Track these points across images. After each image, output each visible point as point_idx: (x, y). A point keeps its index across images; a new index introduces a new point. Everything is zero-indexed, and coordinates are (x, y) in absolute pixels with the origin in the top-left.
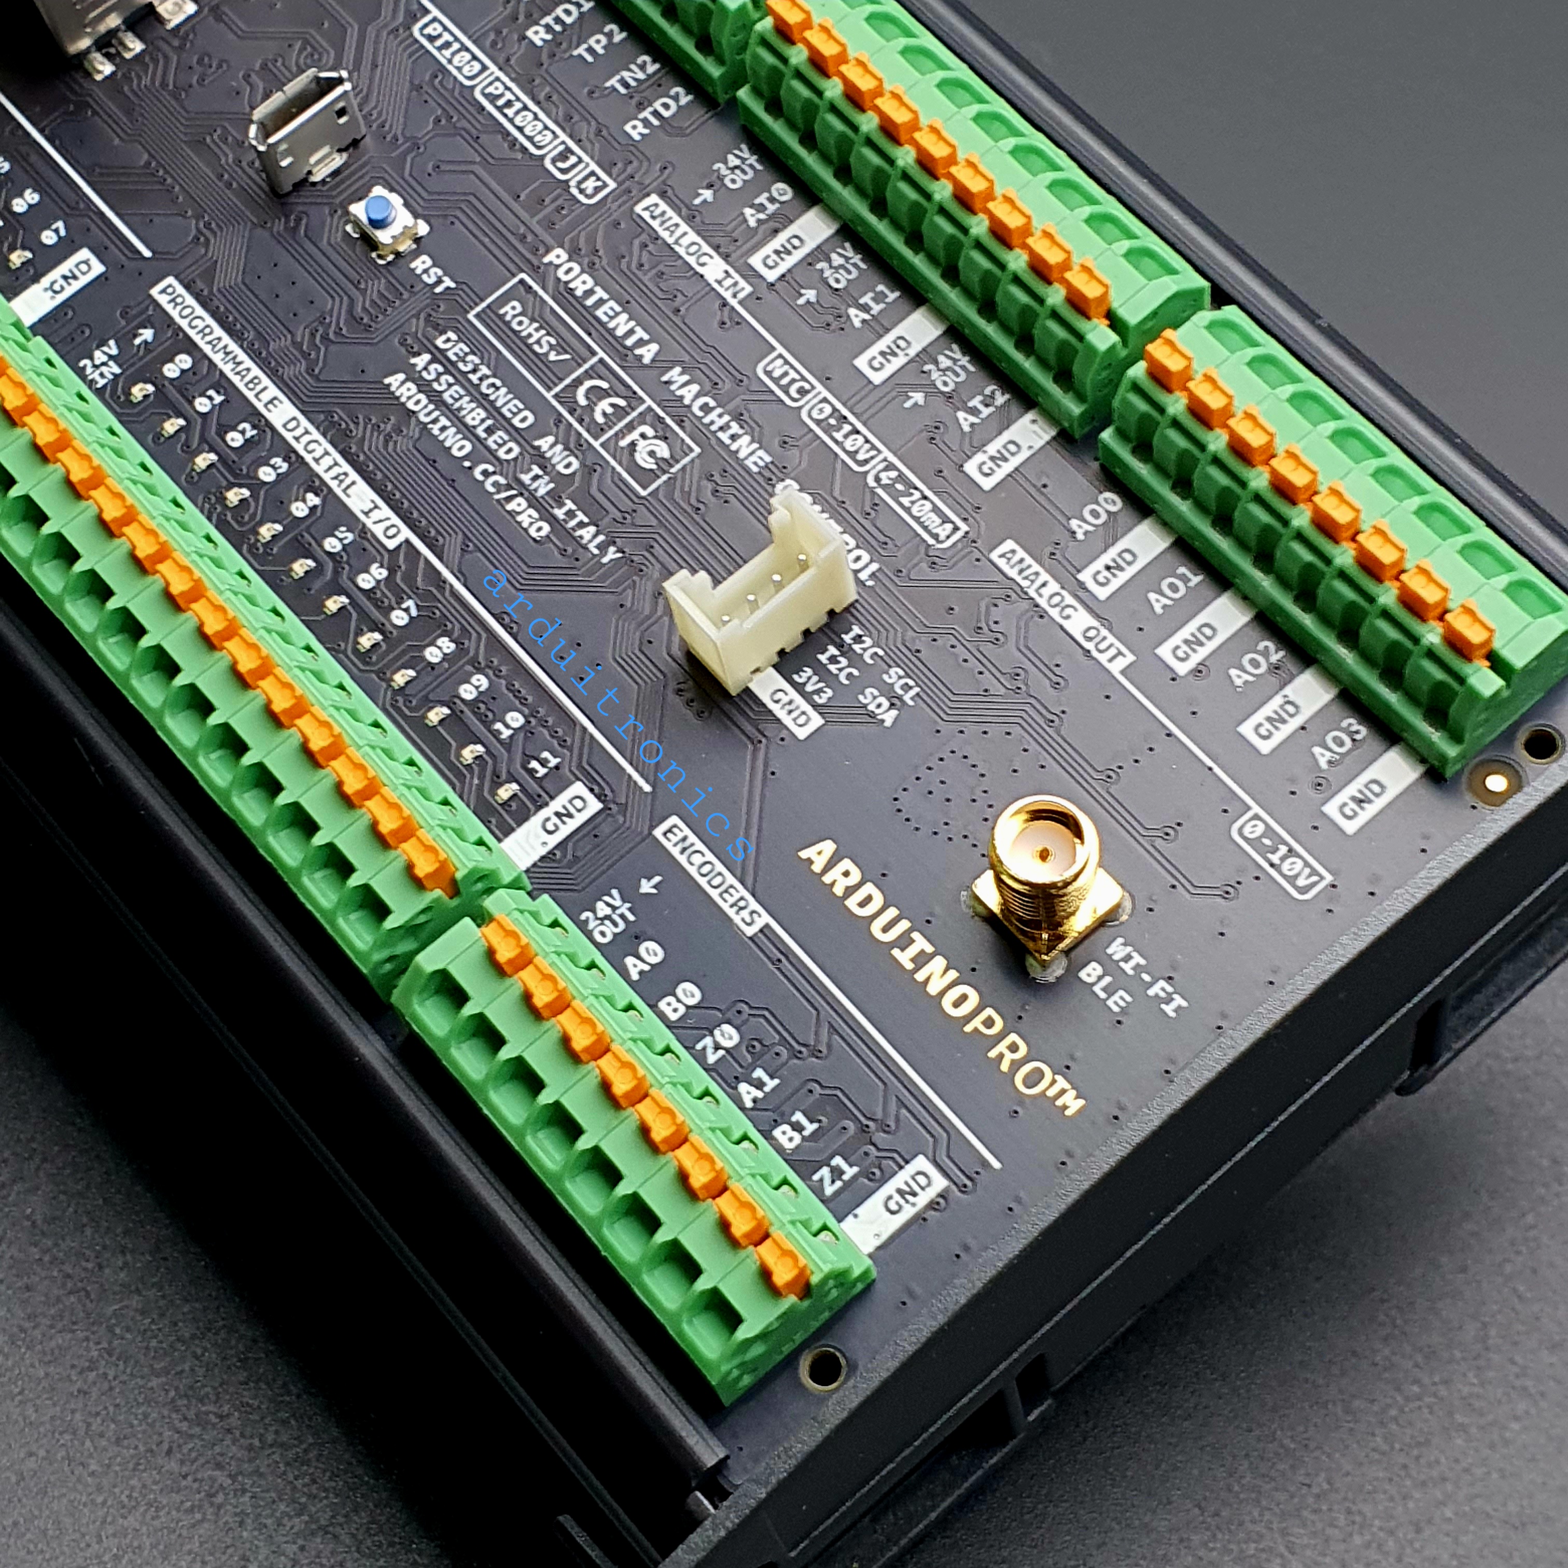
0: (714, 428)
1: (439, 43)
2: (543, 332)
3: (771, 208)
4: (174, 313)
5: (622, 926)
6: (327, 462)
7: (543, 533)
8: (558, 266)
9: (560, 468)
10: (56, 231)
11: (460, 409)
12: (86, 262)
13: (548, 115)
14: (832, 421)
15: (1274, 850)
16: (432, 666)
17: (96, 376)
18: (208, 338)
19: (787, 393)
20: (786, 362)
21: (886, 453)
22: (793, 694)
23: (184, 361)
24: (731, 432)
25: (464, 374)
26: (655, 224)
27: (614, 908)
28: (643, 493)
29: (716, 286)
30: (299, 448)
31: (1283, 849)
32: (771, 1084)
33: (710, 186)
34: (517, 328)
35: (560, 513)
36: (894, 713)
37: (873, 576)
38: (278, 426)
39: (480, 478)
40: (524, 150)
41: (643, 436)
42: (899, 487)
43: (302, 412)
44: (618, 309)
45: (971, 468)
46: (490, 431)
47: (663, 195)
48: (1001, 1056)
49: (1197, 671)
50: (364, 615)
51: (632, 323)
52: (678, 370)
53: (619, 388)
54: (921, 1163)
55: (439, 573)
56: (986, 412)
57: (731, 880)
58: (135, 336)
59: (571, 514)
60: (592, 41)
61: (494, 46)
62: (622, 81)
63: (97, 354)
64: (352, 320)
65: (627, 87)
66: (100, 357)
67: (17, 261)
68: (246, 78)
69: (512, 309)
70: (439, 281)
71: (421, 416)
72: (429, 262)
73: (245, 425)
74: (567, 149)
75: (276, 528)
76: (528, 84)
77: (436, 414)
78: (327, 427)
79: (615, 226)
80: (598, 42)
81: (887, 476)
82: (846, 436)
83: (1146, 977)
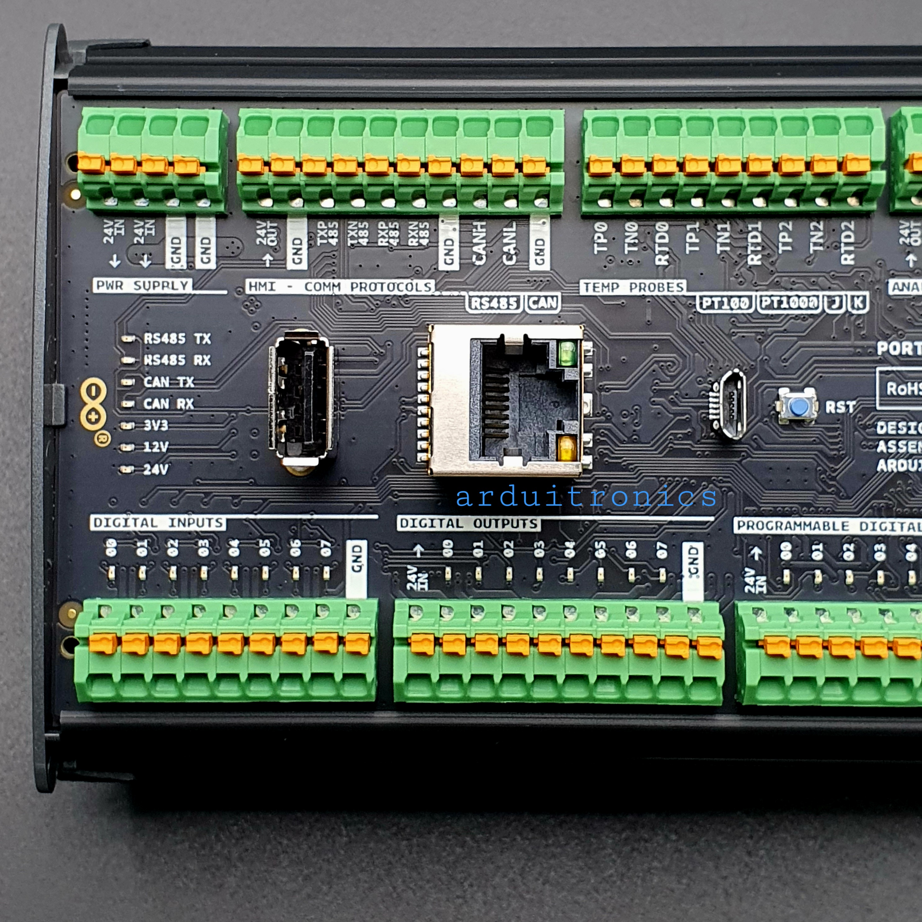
1: (716, 306)
2: (916, 384)
4: (756, 531)
6: (897, 526)
8: (888, 351)
10: (661, 548)
12: (692, 548)
13: (803, 290)
17: (758, 589)
18: (783, 527)
23: (786, 547)
25: (907, 434)
26: (905, 292)
30: (878, 532)
33: (909, 253)
34: (903, 393)
38: (858, 532)
40: (811, 316)
43: (861, 517)
47: (893, 276)
58: (753, 556)
60: (781, 240)
61: (741, 283)
62: (815, 244)
63: (747, 580)
64: (832, 459)
65: (821, 245)
66: (750, 580)
67: (663, 578)
68: (654, 403)
69: (892, 387)
70: (847, 407)
71: (911, 469)
72: (833, 403)
73: (845, 546)
74: (829, 297)
75: (912, 573)
76: (777, 286)
77: (916, 462)
78: (878, 513)
79: (890, 310)
80: (784, 238)
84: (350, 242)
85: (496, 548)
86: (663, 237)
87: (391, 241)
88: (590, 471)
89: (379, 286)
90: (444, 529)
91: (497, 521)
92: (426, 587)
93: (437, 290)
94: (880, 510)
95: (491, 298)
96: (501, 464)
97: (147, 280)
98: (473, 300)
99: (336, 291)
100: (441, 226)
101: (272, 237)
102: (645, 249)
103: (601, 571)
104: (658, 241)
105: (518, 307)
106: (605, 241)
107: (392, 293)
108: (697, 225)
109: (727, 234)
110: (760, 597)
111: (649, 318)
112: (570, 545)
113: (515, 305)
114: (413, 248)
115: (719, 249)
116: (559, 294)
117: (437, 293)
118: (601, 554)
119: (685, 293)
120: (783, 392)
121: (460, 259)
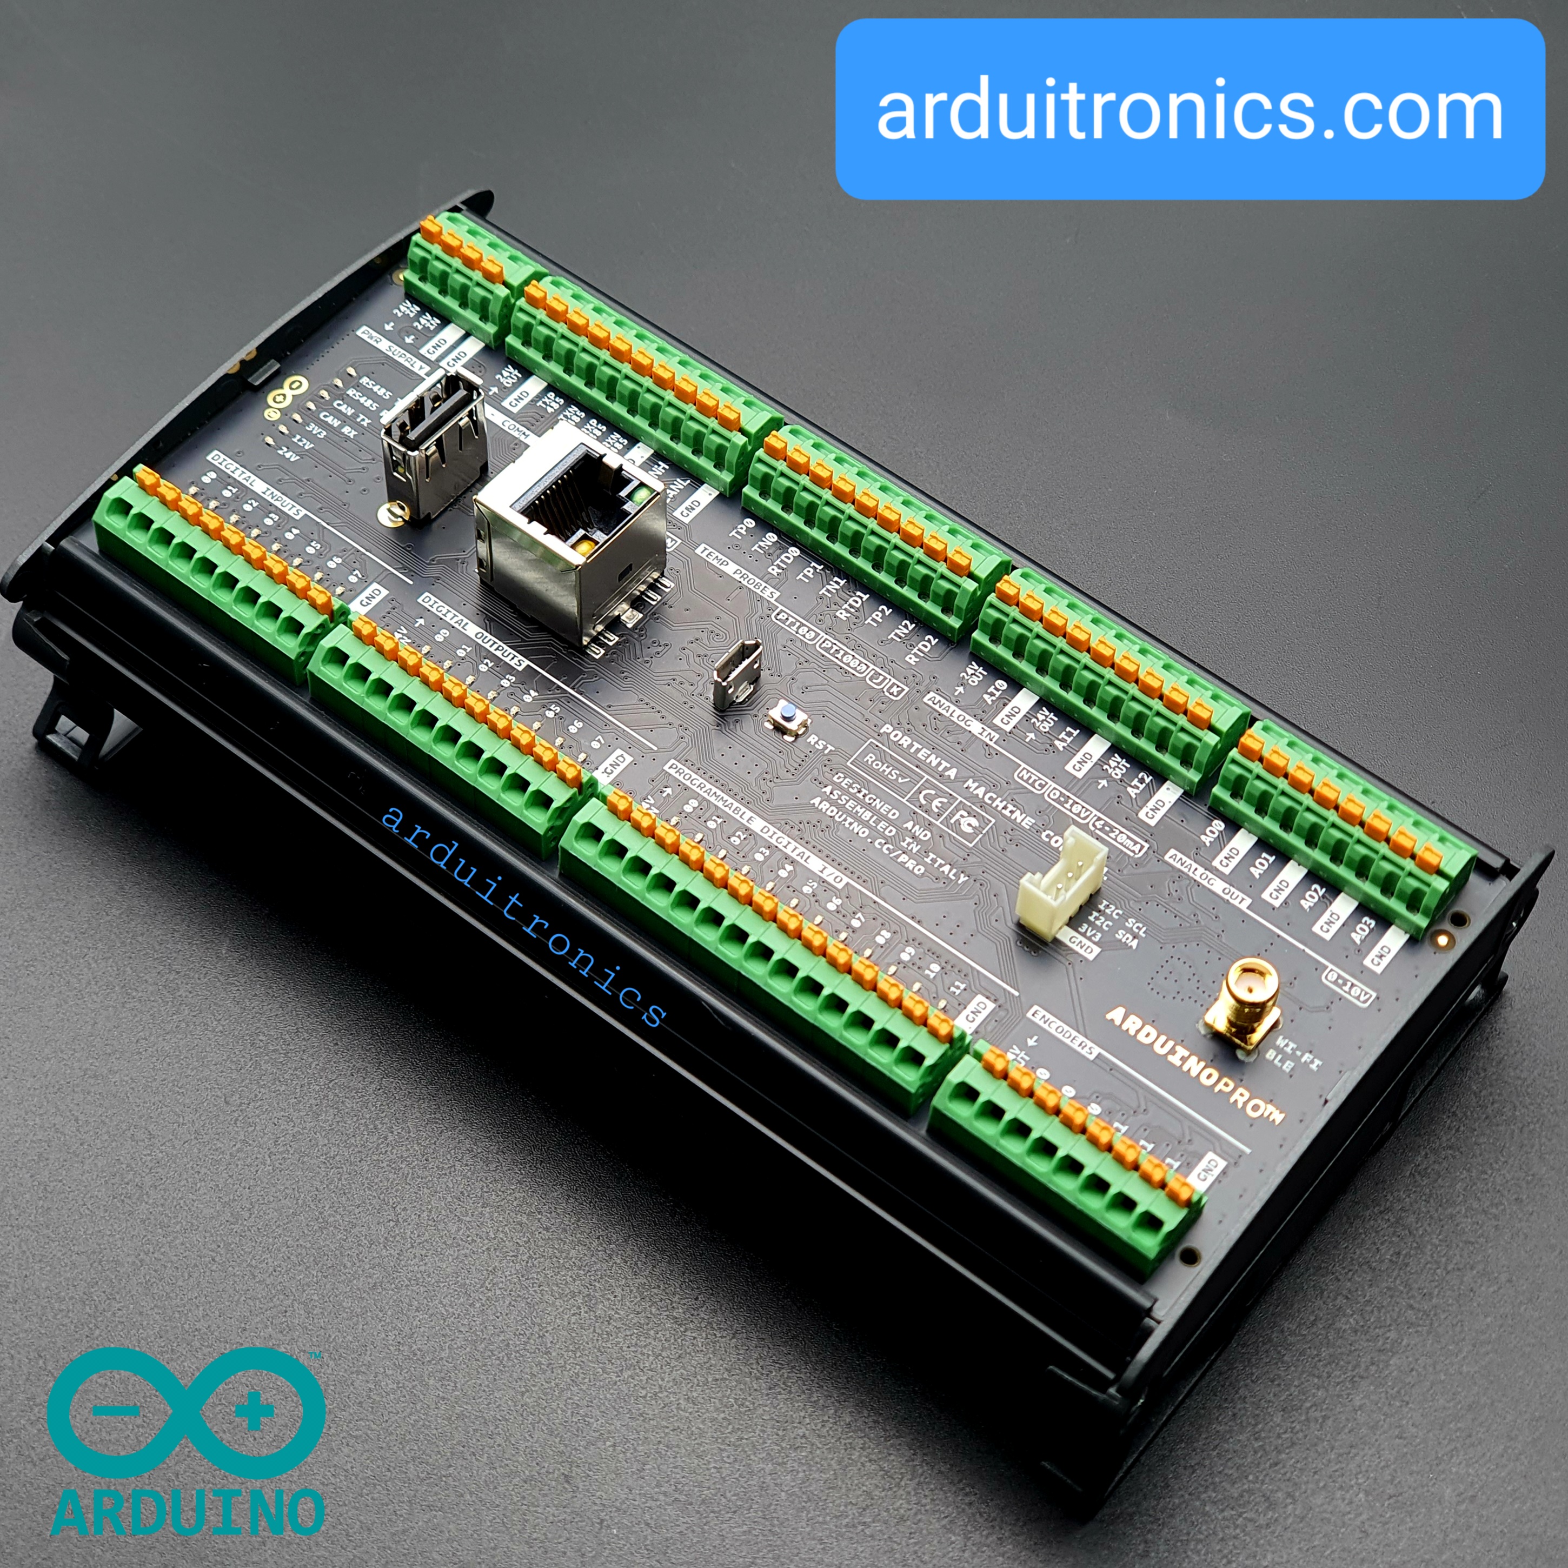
0: (999, 808)
1: (788, 623)
2: (891, 768)
3: (998, 694)
4: (680, 778)
5: (1023, 1063)
6: (791, 847)
7: (922, 872)
8: (889, 734)
9: (921, 837)
10: (599, 741)
11: (857, 812)
12: (622, 756)
13: (861, 655)
14: (1062, 799)
15: (1345, 985)
16: (882, 946)
18: (704, 790)
19: (1033, 787)
20: (1028, 771)
21: (1095, 812)
22: (1081, 938)
23: (694, 803)
24: (1009, 810)
25: (854, 794)
26: (937, 707)
27: (1017, 1055)
28: (971, 845)
29: (979, 736)
30: (773, 841)
31: (1349, 984)
32: (1124, 1129)
33: (961, 685)
34: (876, 768)
35: (928, 860)
38: (758, 831)
39: (879, 847)
40: (853, 675)
41: (962, 816)
42: (1107, 828)
43: (769, 823)
44: (929, 752)
45: (1142, 815)
46: (877, 822)
47: (936, 692)
48: (1236, 1101)
49: (1284, 904)
50: (836, 923)
51: (939, 759)
52: (971, 780)
54: (1210, 1155)
55: (871, 898)
56: (1142, 786)
57: (1074, 1033)
58: (663, 792)
59: (934, 860)
60: (874, 616)
61: (819, 622)
62: (896, 634)
65: (900, 638)
66: (645, 805)
67: (581, 759)
68: (682, 651)
69: (870, 758)
70: (825, 747)
71: (837, 818)
72: (817, 739)
73: (739, 833)
74: (876, 672)
75: (773, 885)
76: (845, 641)
77: (844, 816)
78: (785, 829)
79: (915, 709)
80: (877, 615)
81: (1099, 824)
82: (1072, 806)
83: (1299, 1053)
84: (561, 417)
85: (477, 659)
86: (789, 558)
88: (593, 660)
90: (452, 622)
91: (495, 643)
94: (789, 827)
96: (528, 524)
97: (399, 349)
100: (635, 449)
101: (510, 381)
102: (768, 556)
103: (540, 724)
104: (783, 557)
106: (745, 533)
108: (820, 568)
109: (837, 587)
111: (731, 598)
112: (533, 694)
115: (823, 591)
116: (679, 542)
118: (550, 714)
119: (772, 600)
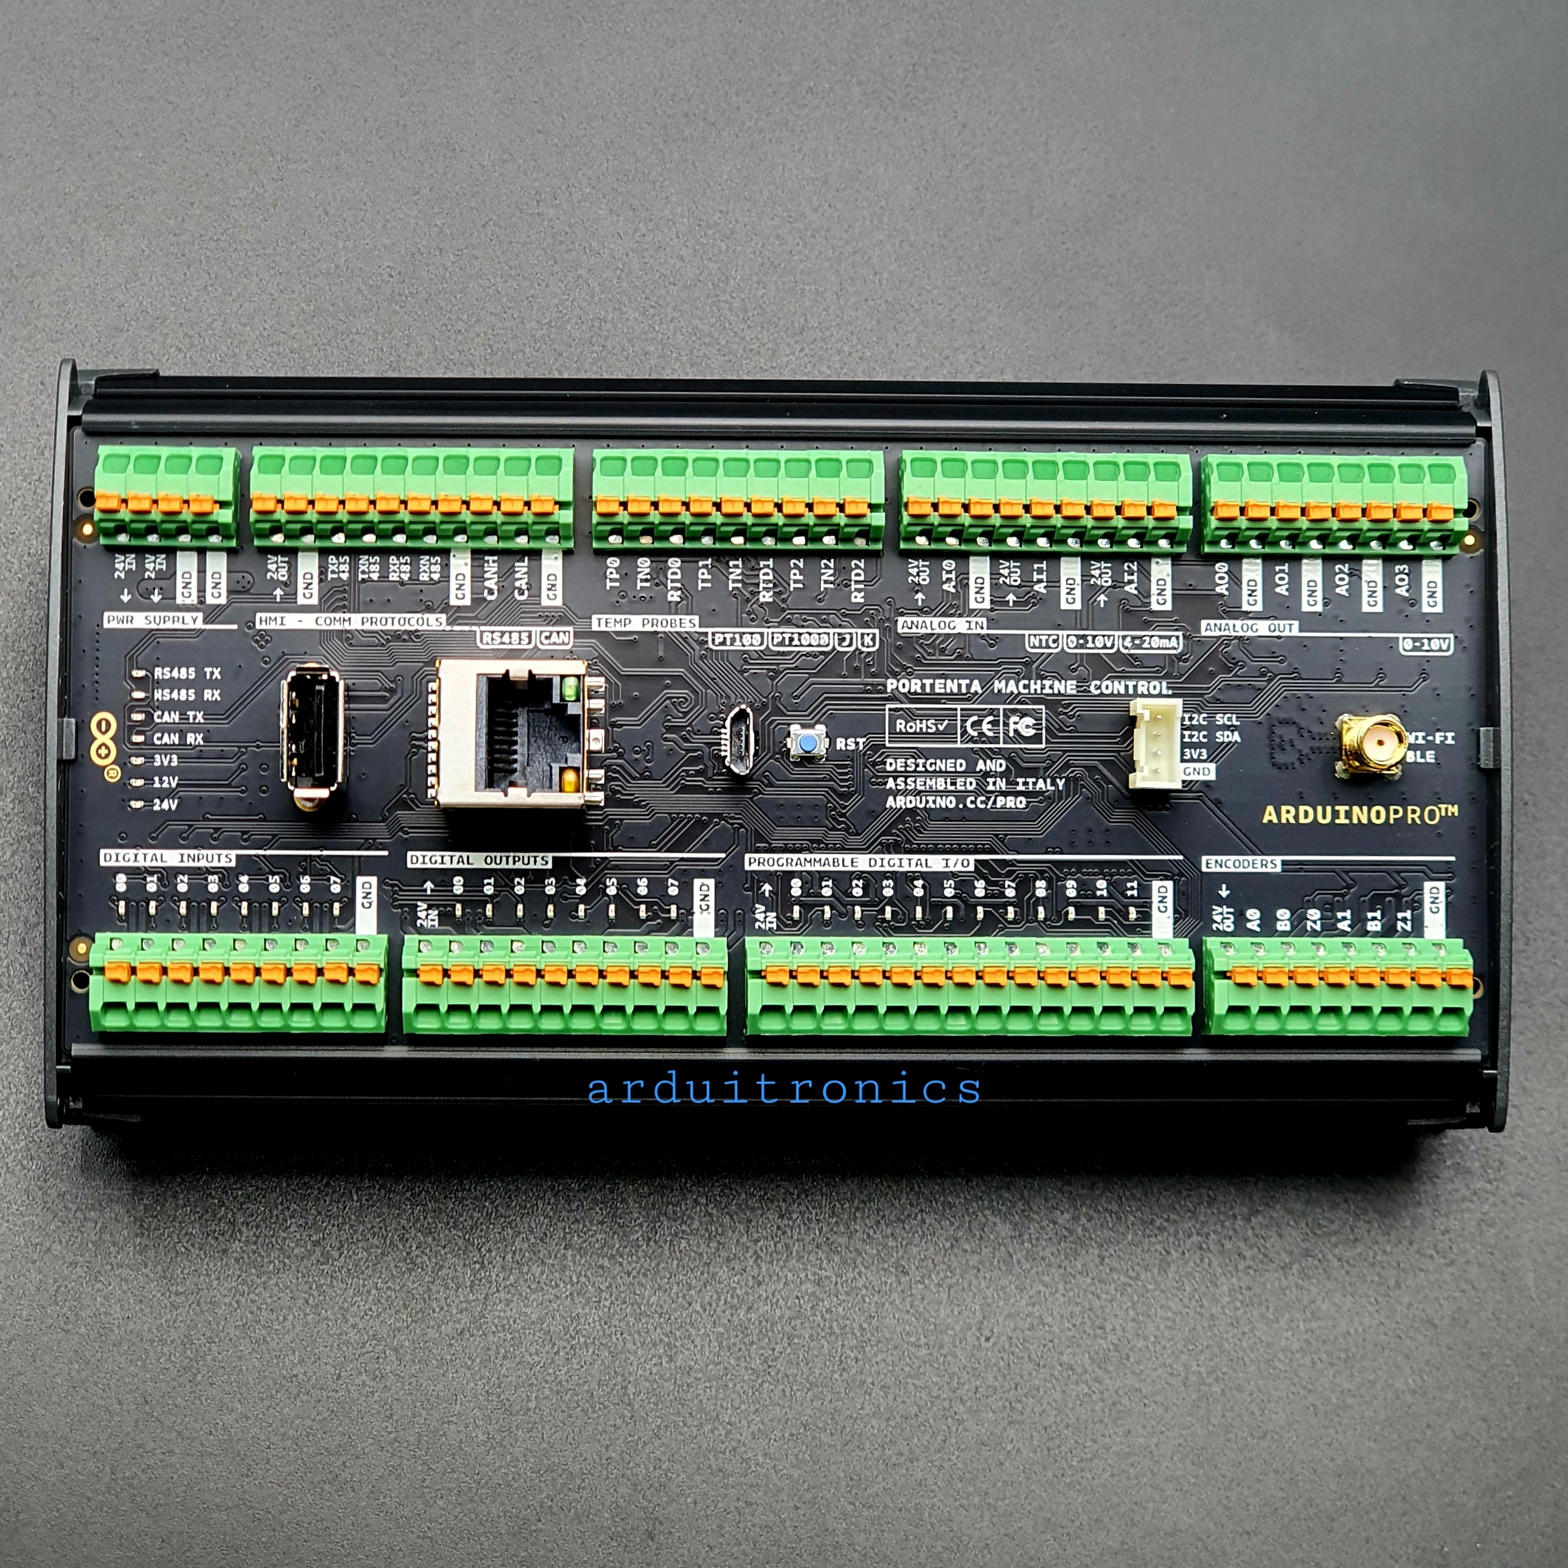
0: (1039, 691)
1: (728, 642)
2: (924, 721)
3: (953, 576)
4: (767, 868)
5: (1231, 916)
6: (905, 863)
7: (1024, 802)
8: (897, 688)
9: (999, 770)
10: (672, 885)
11: (931, 787)
12: (703, 885)
13: (814, 627)
14: (1081, 641)
15: (1423, 645)
16: (1046, 898)
17: (769, 925)
18: (794, 863)
19: (1050, 647)
20: (1035, 636)
21: (1117, 633)
22: (1192, 765)
23: (796, 883)
24: (1047, 687)
25: (915, 771)
26: (914, 630)
27: (1222, 914)
28: (1043, 746)
29: (970, 632)
30: (887, 868)
31: (1426, 641)
32: (1348, 914)
33: (917, 592)
34: (912, 731)
35: (1021, 788)
36: (1236, 733)
37: (1168, 688)
38: (867, 868)
39: (973, 806)
40: (822, 653)
41: (1016, 723)
42: (1137, 642)
43: (870, 853)
44: (943, 681)
45: (1155, 607)
46: (953, 784)
47: (902, 614)
48: (1413, 819)
49: (1325, 605)
50: (995, 906)
51: (956, 681)
52: (996, 682)
53: (982, 714)
54: (1428, 885)
55: (1004, 860)
56: (1135, 577)
57: (1251, 858)
58: (763, 893)
59: (1026, 784)
60: (792, 577)
61: (753, 620)
62: (826, 582)
63: (758, 916)
64: (841, 796)
65: (832, 583)
66: (760, 916)
67: (673, 914)
68: (666, 739)
69: (900, 725)
70: (857, 744)
71: (919, 806)
72: (843, 740)
73: (854, 882)
74: (839, 634)
75: (919, 909)
76: (788, 622)
77: (924, 798)
78: (887, 849)
79: (899, 648)
80: (795, 575)
81: (1128, 642)
82: (1093, 642)
83: (1430, 738)
84: (361, 577)
85: (506, 885)
86: (676, 573)
87: (402, 575)
88: (602, 808)
89: (390, 621)
90: (455, 866)
91: (507, 858)
92: (436, 923)
93: (448, 624)
94: (888, 845)
95: (503, 633)
96: (506, 795)
97: (157, 614)
98: (485, 634)
99: (347, 626)
100: (453, 561)
101: (284, 571)
102: (657, 585)
103: (612, 907)
104: (670, 576)
105: (530, 643)
106: (618, 576)
107: (403, 628)
108: (709, 562)
109: (739, 571)
110: (770, 932)
111: (661, 654)
112: (581, 881)
113: (527, 640)
114: (424, 583)
115: (731, 586)
116: (571, 629)
117: (449, 628)
118: (612, 891)
119: (697, 629)
120: (795, 729)
121: (472, 593)
